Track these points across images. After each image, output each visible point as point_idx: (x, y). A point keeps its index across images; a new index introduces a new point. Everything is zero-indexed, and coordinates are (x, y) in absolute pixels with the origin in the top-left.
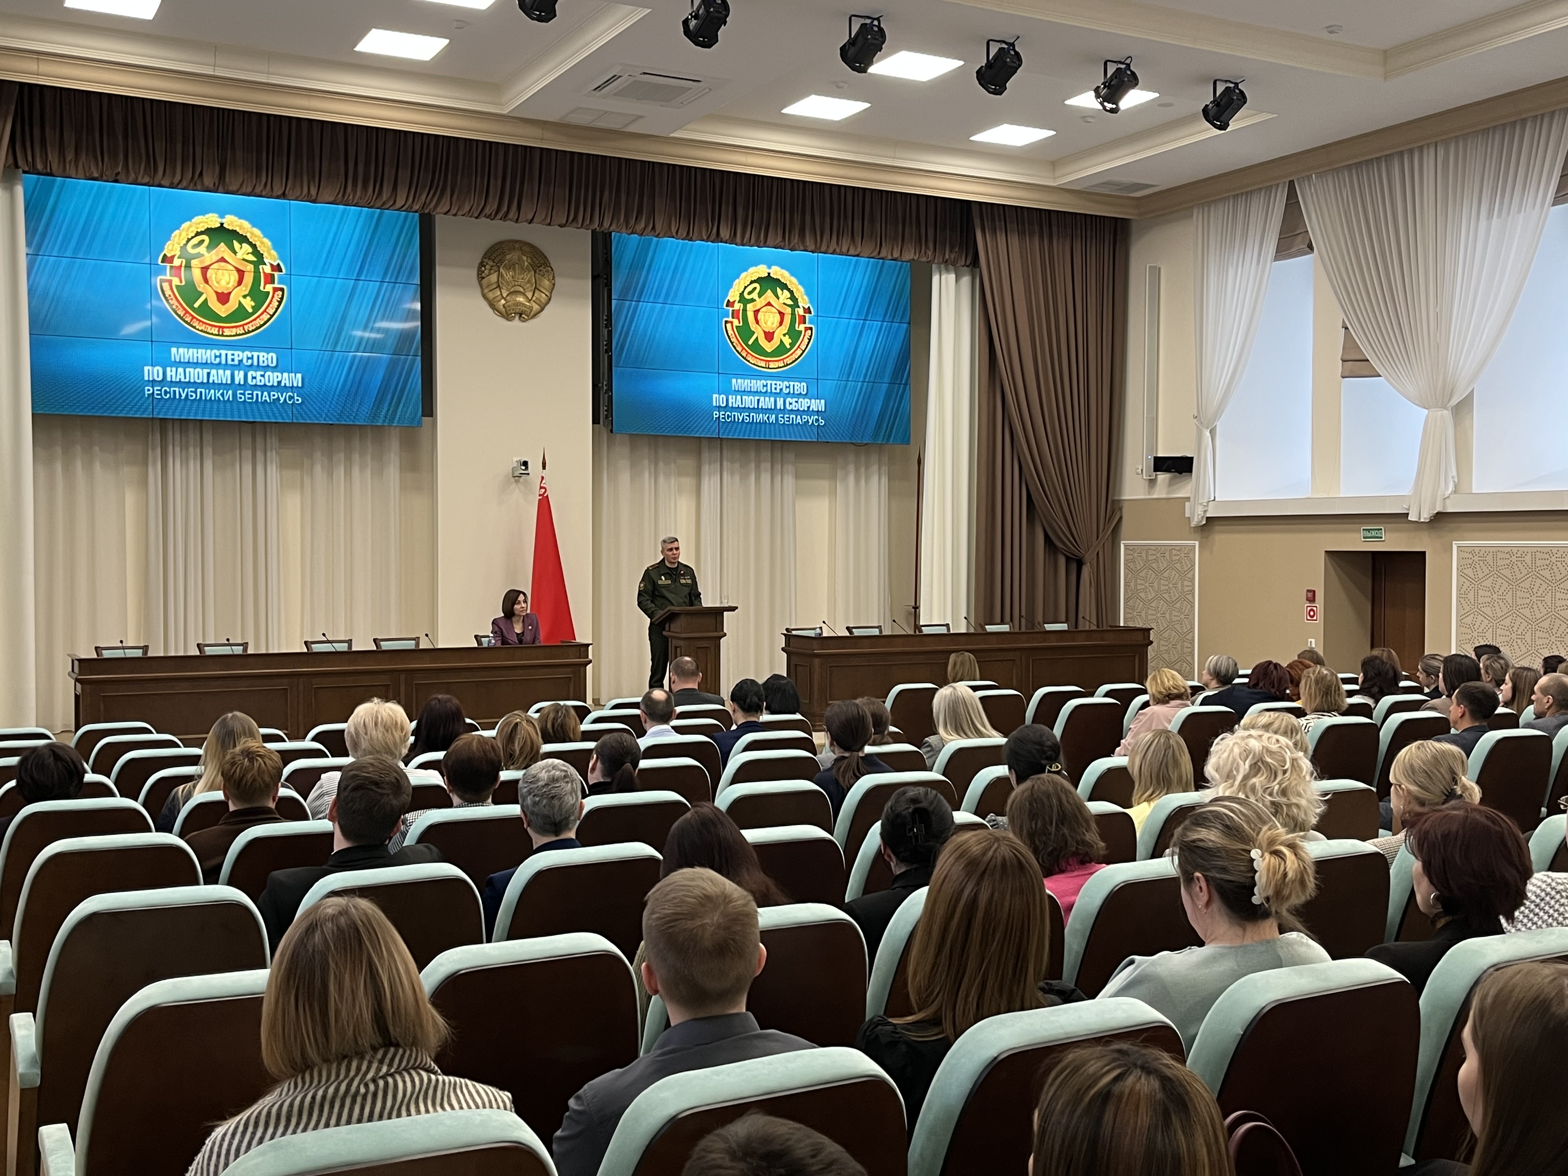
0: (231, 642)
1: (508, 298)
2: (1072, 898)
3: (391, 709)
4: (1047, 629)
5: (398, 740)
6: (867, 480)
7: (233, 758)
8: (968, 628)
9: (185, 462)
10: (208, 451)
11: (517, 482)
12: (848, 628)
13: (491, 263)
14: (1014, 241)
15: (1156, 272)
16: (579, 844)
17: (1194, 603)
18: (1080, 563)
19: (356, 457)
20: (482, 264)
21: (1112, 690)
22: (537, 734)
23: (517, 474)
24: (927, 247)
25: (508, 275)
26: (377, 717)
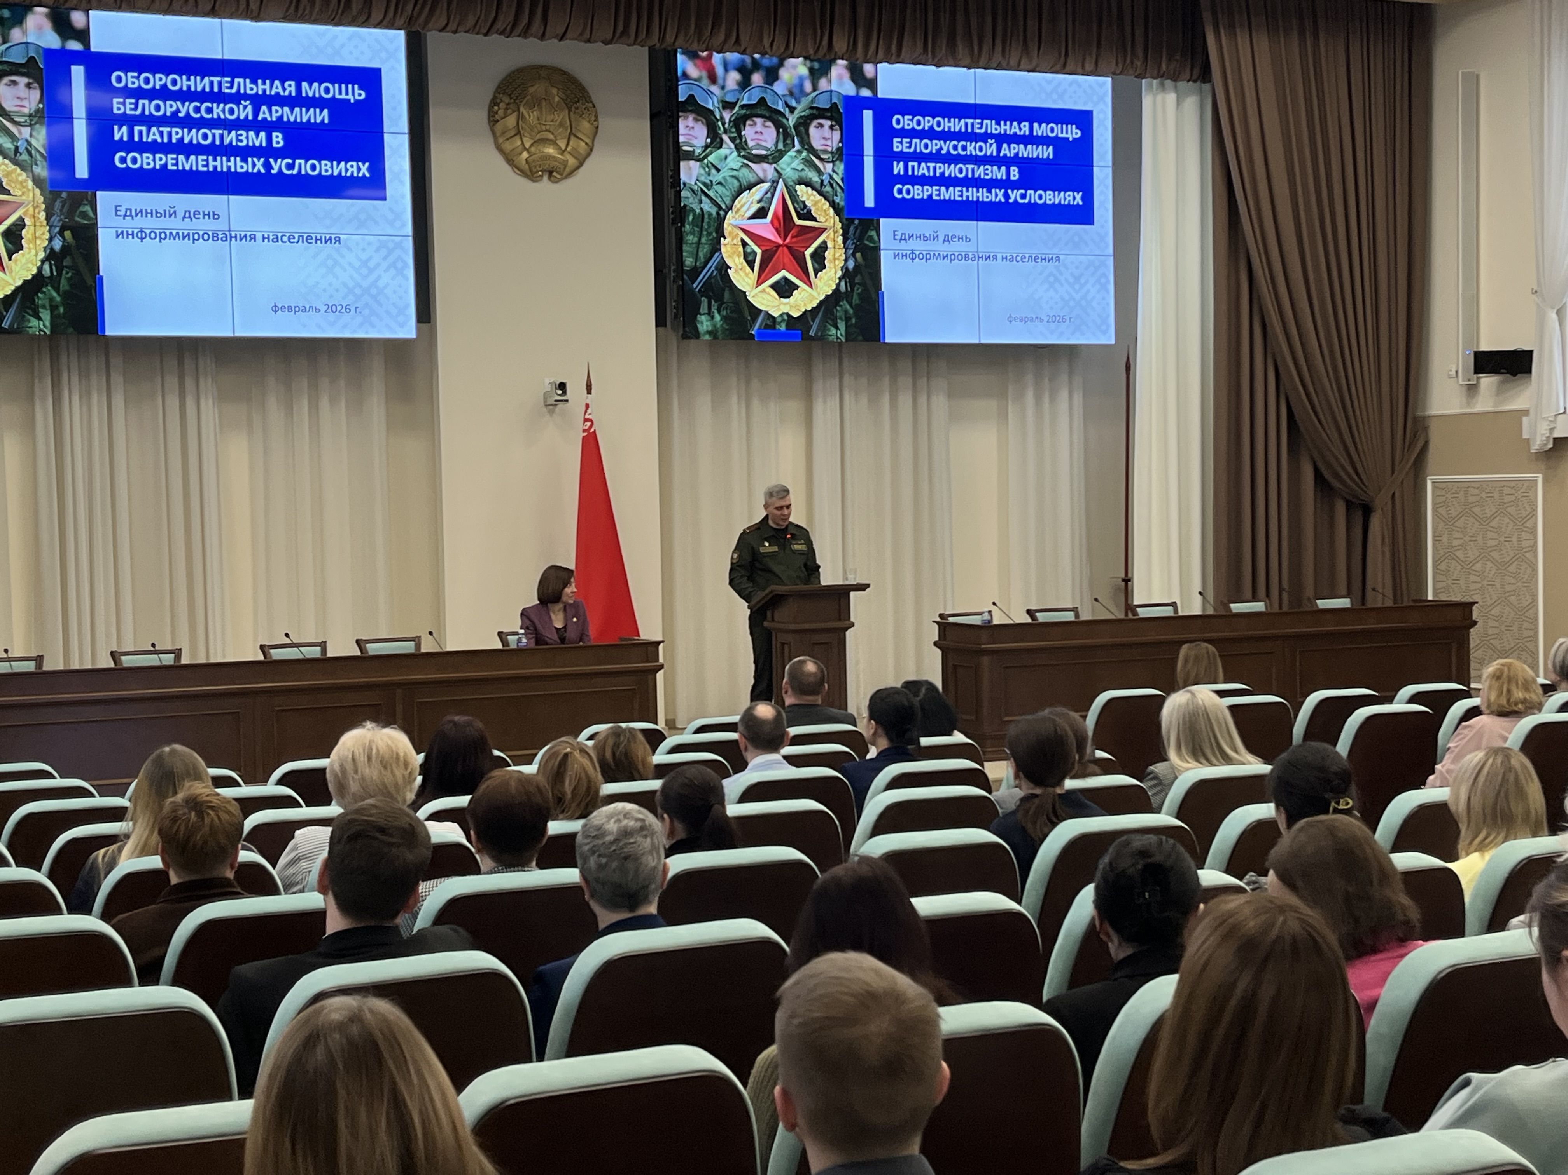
0: (157, 648)
1: (533, 149)
2: (1373, 993)
3: (390, 737)
4: (1321, 607)
5: (400, 781)
6: (1053, 400)
7: (175, 811)
8: (1204, 609)
9: (86, 395)
10: (117, 379)
11: (551, 413)
12: (1029, 612)
13: (507, 100)
14: (1263, 43)
15: (1471, 82)
16: (665, 923)
17: (1536, 565)
18: (1367, 511)
19: (324, 383)
20: (494, 102)
21: (1419, 694)
22: (595, 768)
23: (551, 401)
24: (1133, 54)
25: (532, 116)
26: (371, 749)
